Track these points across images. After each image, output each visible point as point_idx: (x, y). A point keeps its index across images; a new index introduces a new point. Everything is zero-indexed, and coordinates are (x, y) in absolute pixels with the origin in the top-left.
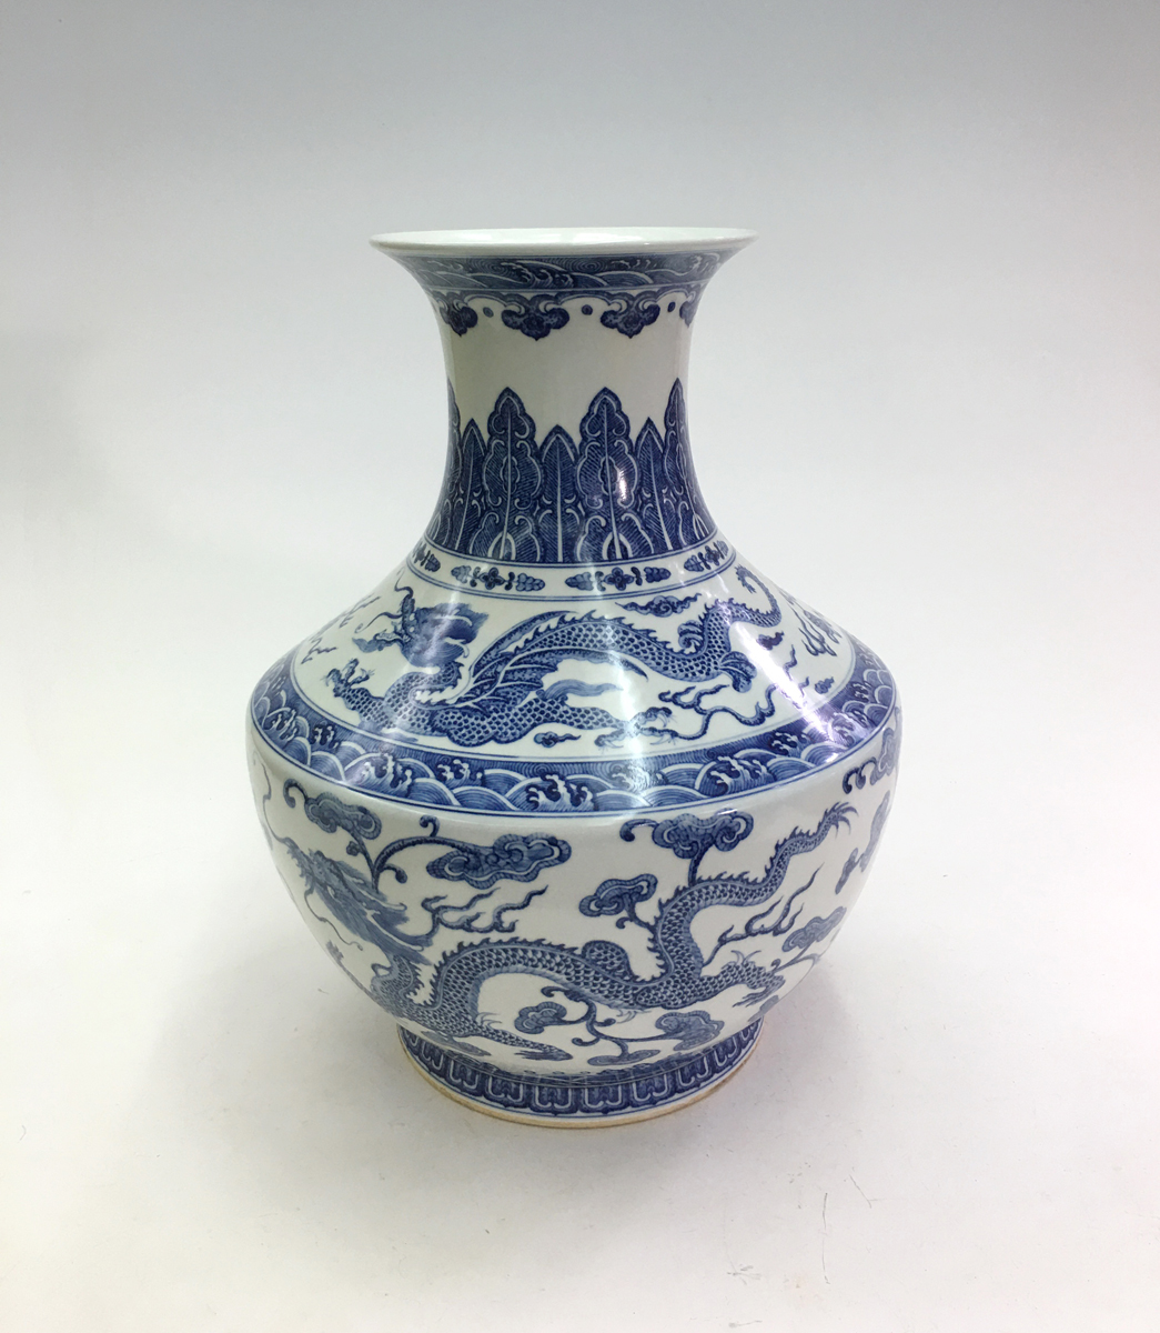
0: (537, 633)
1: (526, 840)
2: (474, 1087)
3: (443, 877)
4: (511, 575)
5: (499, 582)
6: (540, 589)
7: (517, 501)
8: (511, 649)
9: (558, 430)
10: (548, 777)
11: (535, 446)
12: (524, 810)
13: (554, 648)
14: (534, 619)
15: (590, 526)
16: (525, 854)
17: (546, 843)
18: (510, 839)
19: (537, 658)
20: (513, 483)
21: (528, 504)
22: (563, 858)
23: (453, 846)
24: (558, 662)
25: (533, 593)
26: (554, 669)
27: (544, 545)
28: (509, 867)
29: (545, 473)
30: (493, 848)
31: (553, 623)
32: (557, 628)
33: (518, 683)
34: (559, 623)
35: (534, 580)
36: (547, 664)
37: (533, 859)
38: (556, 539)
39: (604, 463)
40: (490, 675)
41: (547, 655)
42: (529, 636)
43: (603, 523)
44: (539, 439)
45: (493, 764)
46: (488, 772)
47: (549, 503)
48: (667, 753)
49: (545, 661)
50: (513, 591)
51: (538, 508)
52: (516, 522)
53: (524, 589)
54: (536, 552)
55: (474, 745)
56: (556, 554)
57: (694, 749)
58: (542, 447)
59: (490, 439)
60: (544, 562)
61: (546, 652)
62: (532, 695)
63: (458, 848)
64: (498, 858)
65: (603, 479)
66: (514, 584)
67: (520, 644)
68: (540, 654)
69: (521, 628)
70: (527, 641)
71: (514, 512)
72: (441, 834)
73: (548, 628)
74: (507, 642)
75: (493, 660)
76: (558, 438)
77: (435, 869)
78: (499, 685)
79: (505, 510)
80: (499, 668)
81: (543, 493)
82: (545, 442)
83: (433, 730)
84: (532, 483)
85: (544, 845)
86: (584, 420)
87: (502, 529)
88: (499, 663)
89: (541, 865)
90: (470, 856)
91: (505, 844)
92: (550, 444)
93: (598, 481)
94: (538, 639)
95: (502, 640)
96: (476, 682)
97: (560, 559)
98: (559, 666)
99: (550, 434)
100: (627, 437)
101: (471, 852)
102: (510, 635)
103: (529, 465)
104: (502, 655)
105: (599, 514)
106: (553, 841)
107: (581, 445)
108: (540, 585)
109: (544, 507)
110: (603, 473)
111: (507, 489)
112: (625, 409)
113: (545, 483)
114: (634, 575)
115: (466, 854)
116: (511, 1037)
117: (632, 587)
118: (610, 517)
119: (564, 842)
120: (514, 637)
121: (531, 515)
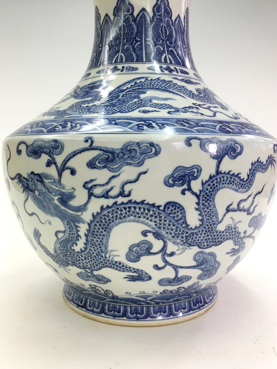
0: (136, 83)
1: (138, 144)
2: (99, 310)
3: (95, 168)
4: (123, 67)
5: (118, 70)
6: (136, 70)
7: (126, 40)
8: (125, 88)
9: (143, 10)
10: (147, 122)
11: (134, 16)
12: (137, 131)
13: (144, 87)
14: (135, 79)
15: (156, 49)
16: (138, 151)
17: (148, 145)
18: (130, 144)
19: (137, 90)
20: (124, 34)
21: (130, 41)
22: (157, 153)
23: (101, 150)
24: (146, 91)
25: (133, 72)
26: (145, 93)
27: (137, 55)
28: (129, 159)
29: (138, 28)
30: (122, 149)
31: (143, 80)
32: (145, 81)
33: (129, 97)
34: (145, 80)
35: (133, 68)
36: (141, 92)
37: (142, 154)
38: (142, 53)
39: (162, 26)
40: (115, 96)
41: (141, 89)
42: (133, 84)
43: (162, 49)
44: (135, 14)
45: (120, 119)
46: (117, 121)
47: (139, 40)
48: (201, 119)
49: (140, 91)
50: (124, 72)
51: (135, 42)
52: (125, 48)
53: (129, 71)
54: (134, 58)
55: (110, 114)
56: (143, 59)
57: (213, 119)
58: (137, 17)
59: (114, 18)
60: (137, 62)
61: (141, 88)
62: (136, 100)
63: (103, 151)
64: (124, 154)
65: (161, 32)
66: (125, 70)
67: (129, 86)
68: (138, 89)
69: (128, 82)
70: (131, 86)
71: (124, 45)
72: (95, 145)
73: (141, 82)
74: (123, 86)
75: (116, 92)
76: (143, 13)
77: (91, 165)
78: (120, 98)
79: (120, 45)
80: (120, 94)
81: (137, 36)
82: (138, 15)
83: (89, 113)
84: (132, 32)
85: (147, 146)
86: (154, 7)
87: (119, 52)
88: (119, 92)
89: (146, 157)
90: (110, 154)
91: (128, 146)
92: (140, 16)
93: (159, 33)
94: (136, 85)
95: (121, 86)
96: (109, 98)
97: (144, 60)
98: (147, 92)
99: (140, 12)
100: (171, 18)
101: (110, 152)
102: (124, 84)
103: (131, 25)
104: (121, 90)
105: (160, 45)
106: (152, 145)
107: (153, 17)
108: (137, 69)
109: (137, 41)
110: (161, 30)
111: (121, 37)
112: (170, 6)
113: (138, 32)
114: (175, 70)
115: (107, 154)
116: (123, 266)
117: (175, 73)
118: (165, 48)
119: (158, 145)
120: (125, 85)
121: (132, 45)
